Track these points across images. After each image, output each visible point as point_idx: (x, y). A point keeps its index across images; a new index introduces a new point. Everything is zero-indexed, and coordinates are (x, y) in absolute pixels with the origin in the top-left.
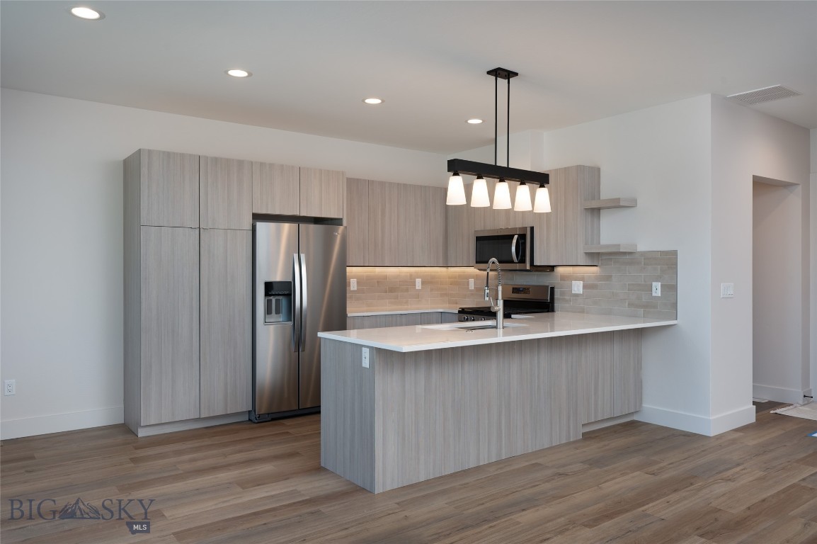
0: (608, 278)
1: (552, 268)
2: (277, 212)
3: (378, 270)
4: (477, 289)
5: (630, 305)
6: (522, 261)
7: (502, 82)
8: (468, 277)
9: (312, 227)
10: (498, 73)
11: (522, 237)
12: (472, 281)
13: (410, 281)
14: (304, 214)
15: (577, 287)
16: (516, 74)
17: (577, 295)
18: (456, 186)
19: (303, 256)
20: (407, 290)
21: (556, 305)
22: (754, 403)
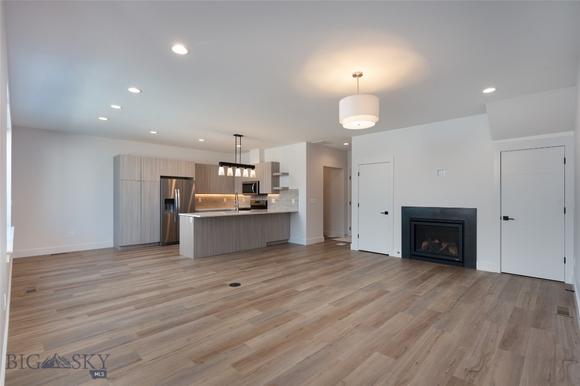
0: (281, 198)
1: (267, 194)
2: (169, 175)
3: (209, 195)
4: (246, 202)
5: (287, 206)
6: (256, 192)
7: (238, 138)
8: (243, 198)
9: (184, 180)
10: (236, 135)
11: (256, 184)
12: (244, 199)
13: (222, 199)
14: (179, 176)
15: (273, 201)
16: (242, 136)
17: (273, 203)
18: (221, 170)
19: (178, 190)
20: (221, 202)
21: (268, 207)
22: (324, 236)
